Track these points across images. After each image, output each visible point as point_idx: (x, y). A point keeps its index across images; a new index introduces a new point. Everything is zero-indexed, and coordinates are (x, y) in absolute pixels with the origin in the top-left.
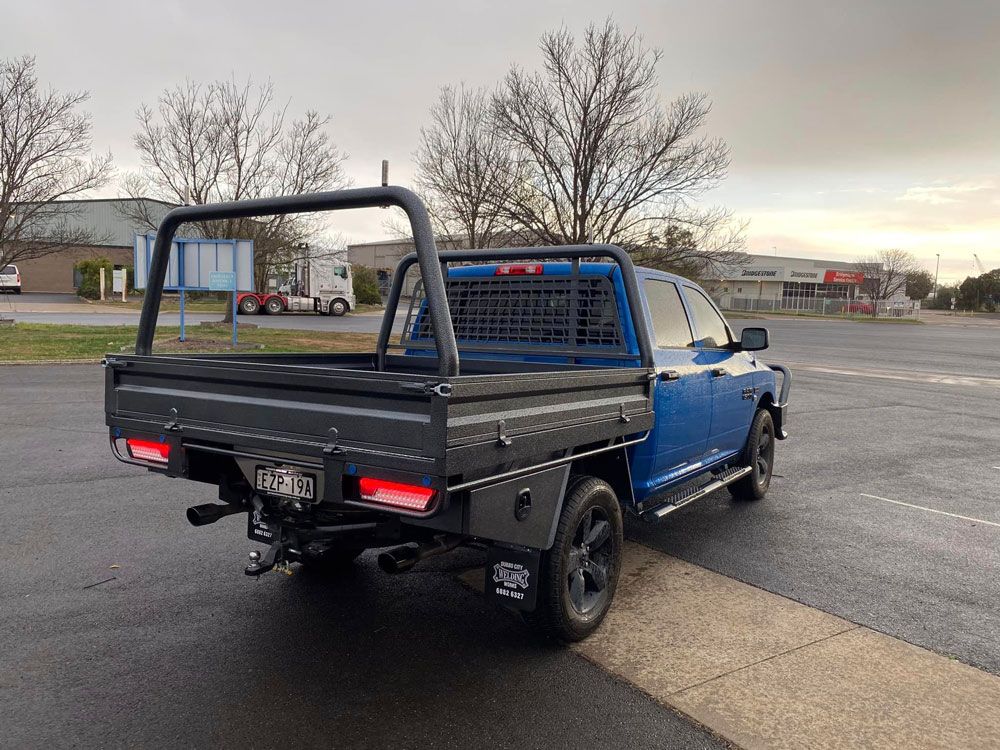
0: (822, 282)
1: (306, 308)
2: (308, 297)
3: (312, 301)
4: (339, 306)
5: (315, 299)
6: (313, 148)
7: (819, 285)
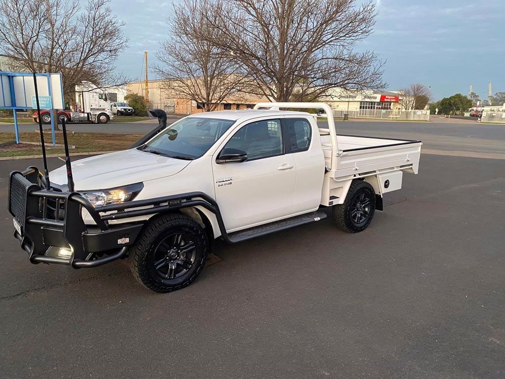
0: (379, 101)
1: (83, 119)
2: (84, 112)
3: (86, 115)
4: (102, 118)
5: (88, 114)
6: (102, 17)
7: (377, 102)
